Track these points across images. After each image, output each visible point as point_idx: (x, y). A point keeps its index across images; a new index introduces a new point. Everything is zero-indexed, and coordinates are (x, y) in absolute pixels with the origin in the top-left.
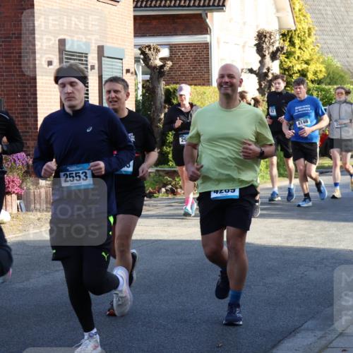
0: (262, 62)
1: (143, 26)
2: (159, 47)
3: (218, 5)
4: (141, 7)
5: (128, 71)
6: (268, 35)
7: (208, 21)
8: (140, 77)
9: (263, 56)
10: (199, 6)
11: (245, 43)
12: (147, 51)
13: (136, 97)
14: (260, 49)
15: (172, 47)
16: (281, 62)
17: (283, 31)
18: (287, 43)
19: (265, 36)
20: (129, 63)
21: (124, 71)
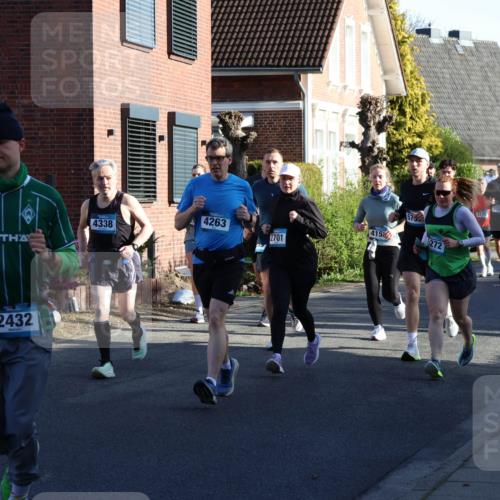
0: (366, 135)
1: (222, 89)
2: (241, 115)
3: (314, 65)
4: (220, 66)
6: (374, 102)
7: (301, 83)
9: (367, 128)
10: (290, 66)
11: (346, 111)
12: (227, 119)
14: (363, 119)
15: (257, 115)
16: (389, 135)
17: (391, 98)
18: (396, 112)
19: (370, 103)
20: (205, 132)
21: (200, 143)
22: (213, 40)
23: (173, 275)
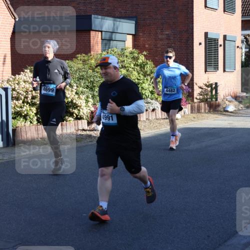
1: (246, 25)
4: (245, 16)
5: (238, 47)
8: (244, 50)
12: (248, 37)
13: (242, 60)
20: (238, 43)
21: (236, 47)
22: (242, 5)
23: (225, 100)
